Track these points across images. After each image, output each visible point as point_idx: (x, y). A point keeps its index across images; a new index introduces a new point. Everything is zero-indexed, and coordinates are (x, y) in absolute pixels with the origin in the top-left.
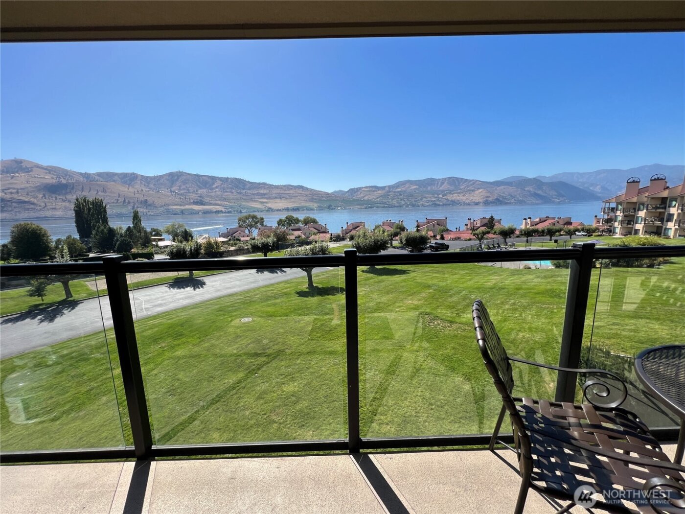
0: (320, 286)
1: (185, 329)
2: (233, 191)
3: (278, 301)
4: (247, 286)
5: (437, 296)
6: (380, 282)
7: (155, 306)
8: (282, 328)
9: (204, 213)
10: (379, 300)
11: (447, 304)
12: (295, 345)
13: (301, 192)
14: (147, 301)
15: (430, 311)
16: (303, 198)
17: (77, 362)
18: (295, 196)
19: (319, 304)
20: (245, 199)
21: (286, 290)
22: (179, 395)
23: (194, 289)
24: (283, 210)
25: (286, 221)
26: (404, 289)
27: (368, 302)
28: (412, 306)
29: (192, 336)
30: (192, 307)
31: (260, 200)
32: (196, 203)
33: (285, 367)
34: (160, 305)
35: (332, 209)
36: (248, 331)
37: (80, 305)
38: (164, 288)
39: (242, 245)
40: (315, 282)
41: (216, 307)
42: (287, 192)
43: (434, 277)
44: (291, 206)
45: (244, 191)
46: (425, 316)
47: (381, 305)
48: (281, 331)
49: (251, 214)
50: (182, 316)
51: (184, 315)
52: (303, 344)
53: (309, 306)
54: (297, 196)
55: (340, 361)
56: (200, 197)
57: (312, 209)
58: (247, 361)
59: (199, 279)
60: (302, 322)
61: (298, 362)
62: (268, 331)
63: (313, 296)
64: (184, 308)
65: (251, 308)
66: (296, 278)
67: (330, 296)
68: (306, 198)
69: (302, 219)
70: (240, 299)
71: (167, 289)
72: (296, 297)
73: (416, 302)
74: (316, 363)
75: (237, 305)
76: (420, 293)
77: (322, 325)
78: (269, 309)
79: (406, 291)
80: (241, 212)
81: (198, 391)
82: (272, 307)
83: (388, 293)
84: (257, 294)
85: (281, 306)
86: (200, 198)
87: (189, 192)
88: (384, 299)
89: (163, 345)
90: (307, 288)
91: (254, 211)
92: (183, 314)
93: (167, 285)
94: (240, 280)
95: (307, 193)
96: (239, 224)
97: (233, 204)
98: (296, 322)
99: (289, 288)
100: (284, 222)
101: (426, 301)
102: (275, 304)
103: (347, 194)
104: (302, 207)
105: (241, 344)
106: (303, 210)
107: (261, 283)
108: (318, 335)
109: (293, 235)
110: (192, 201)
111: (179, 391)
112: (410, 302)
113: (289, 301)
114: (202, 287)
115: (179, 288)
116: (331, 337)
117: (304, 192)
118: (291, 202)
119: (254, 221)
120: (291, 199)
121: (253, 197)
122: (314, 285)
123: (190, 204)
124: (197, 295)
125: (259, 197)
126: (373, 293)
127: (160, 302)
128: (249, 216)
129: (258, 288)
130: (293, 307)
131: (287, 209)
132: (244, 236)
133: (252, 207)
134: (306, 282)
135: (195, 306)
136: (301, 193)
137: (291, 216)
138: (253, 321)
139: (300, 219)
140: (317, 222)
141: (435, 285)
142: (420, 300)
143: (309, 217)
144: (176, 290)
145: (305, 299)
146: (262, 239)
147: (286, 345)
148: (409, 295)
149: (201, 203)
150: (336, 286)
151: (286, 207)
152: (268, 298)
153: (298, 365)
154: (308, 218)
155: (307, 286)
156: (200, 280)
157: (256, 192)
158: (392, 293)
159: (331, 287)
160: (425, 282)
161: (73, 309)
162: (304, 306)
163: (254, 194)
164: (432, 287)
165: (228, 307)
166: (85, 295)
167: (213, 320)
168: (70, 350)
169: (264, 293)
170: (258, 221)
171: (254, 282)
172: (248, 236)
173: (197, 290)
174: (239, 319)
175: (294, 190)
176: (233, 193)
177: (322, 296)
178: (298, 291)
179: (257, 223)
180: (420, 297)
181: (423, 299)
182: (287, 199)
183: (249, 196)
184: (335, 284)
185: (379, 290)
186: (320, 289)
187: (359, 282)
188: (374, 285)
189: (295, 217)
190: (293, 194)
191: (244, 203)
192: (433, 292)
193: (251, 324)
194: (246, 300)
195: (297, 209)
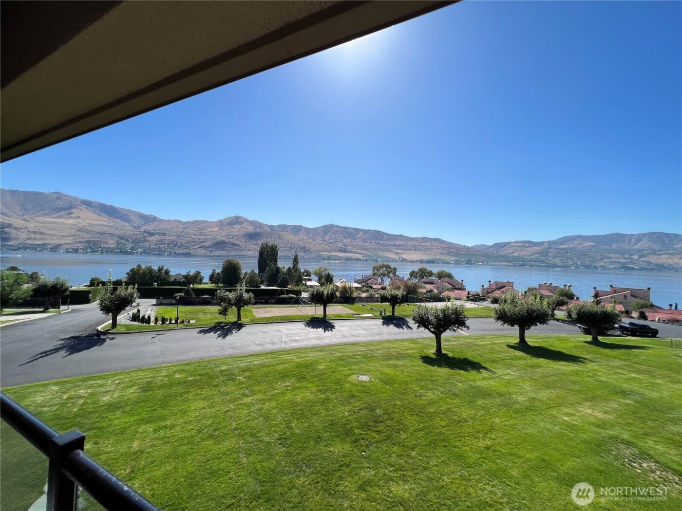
0: (450, 355)
1: (308, 373)
2: (372, 241)
3: (400, 363)
4: (371, 337)
5: (643, 415)
6: (534, 366)
7: (292, 341)
8: (400, 399)
9: (346, 260)
10: (533, 395)
11: (665, 434)
12: (412, 429)
13: (437, 245)
14: (287, 335)
15: (631, 440)
16: (439, 251)
17: (227, 380)
18: (430, 249)
19: (447, 379)
20: (382, 250)
21: (410, 352)
22: (288, 447)
23: (325, 331)
24: (417, 261)
25: (418, 273)
26: (577, 387)
27: (516, 393)
28: (594, 420)
29: (313, 382)
30: (319, 349)
31: (396, 251)
32: (340, 251)
33: (397, 456)
34: (295, 341)
35: (472, 264)
36: (363, 392)
37: (244, 328)
38: (301, 325)
39: (374, 293)
40: (445, 348)
41: (339, 354)
42: (423, 244)
43: (633, 379)
44: (425, 258)
45: (382, 242)
46: (622, 446)
47: (537, 404)
48: (399, 403)
49: (386, 263)
50: (309, 357)
51: (311, 356)
52: (422, 430)
53: (434, 379)
54: (433, 249)
56: (344, 245)
57: (448, 263)
58: (357, 431)
59: (330, 321)
60: (423, 398)
61: (414, 453)
62: (384, 399)
63: (440, 366)
64: (313, 349)
65: (371, 365)
66: (422, 339)
67: (462, 372)
68: (442, 251)
69: (436, 273)
70: (362, 351)
71: (303, 326)
72: (420, 362)
73: (600, 415)
74: (437, 466)
75: (358, 357)
76: (608, 400)
77: (449, 410)
78: (388, 371)
79: (579, 391)
80: (376, 261)
81: (304, 450)
82: (391, 369)
83: (548, 387)
84: (379, 350)
85: (403, 371)
86: (344, 247)
87: (336, 242)
88: (543, 395)
89: (288, 384)
90: (434, 354)
91: (389, 261)
92: (310, 355)
93: (304, 322)
94: (365, 330)
95: (443, 246)
96: (373, 272)
97: (371, 253)
98: (416, 396)
99: (413, 349)
100: (417, 274)
101: (620, 417)
102: (396, 366)
103: (491, 249)
104: (438, 260)
105: (354, 407)
106: (438, 263)
107: (385, 337)
108: (443, 423)
109: (424, 288)
110: (338, 248)
111: (288, 442)
112: (589, 411)
113: (411, 366)
114: (331, 330)
115: (313, 327)
116: (459, 432)
117: (440, 245)
118: (425, 254)
119: (387, 270)
120: (426, 251)
121: (389, 247)
122: (444, 352)
123: (335, 252)
124: (326, 337)
125: (395, 248)
126: (523, 381)
127: (296, 337)
128: (384, 265)
129: (381, 342)
130: (416, 375)
131: (422, 261)
132: (376, 284)
133: (386, 256)
134: (433, 346)
135: (321, 349)
136: (437, 246)
137: (424, 268)
138: (370, 381)
139: (433, 272)
140: (452, 277)
141: (637, 394)
142: (606, 412)
143: (444, 271)
144: (310, 329)
145: (431, 367)
146: (392, 290)
147: (401, 424)
148: (586, 400)
149: (345, 251)
150: (471, 359)
151: (421, 258)
152: (388, 357)
153: (412, 458)
154: (442, 272)
155: (434, 351)
156: (330, 323)
157: (392, 243)
158: (555, 387)
159: (465, 359)
160: (617, 384)
161: (239, 330)
162: (428, 377)
163: (390, 245)
164: (629, 394)
165: (349, 357)
166: (249, 320)
167: (333, 370)
168: (227, 367)
169: (386, 350)
170: (391, 271)
171: (377, 334)
172: (380, 284)
173: (327, 332)
174: (357, 375)
175: (430, 243)
176: (371, 243)
177: (452, 369)
178: (423, 355)
179: (389, 273)
180: (608, 407)
181: (613, 413)
182: (422, 251)
183: (386, 246)
184: (470, 355)
185: (533, 379)
186: (449, 358)
187: (503, 360)
188: (525, 370)
189: (428, 270)
190: (429, 246)
191: (380, 253)
192: (633, 405)
193: (367, 384)
194: (368, 354)
195: (431, 262)
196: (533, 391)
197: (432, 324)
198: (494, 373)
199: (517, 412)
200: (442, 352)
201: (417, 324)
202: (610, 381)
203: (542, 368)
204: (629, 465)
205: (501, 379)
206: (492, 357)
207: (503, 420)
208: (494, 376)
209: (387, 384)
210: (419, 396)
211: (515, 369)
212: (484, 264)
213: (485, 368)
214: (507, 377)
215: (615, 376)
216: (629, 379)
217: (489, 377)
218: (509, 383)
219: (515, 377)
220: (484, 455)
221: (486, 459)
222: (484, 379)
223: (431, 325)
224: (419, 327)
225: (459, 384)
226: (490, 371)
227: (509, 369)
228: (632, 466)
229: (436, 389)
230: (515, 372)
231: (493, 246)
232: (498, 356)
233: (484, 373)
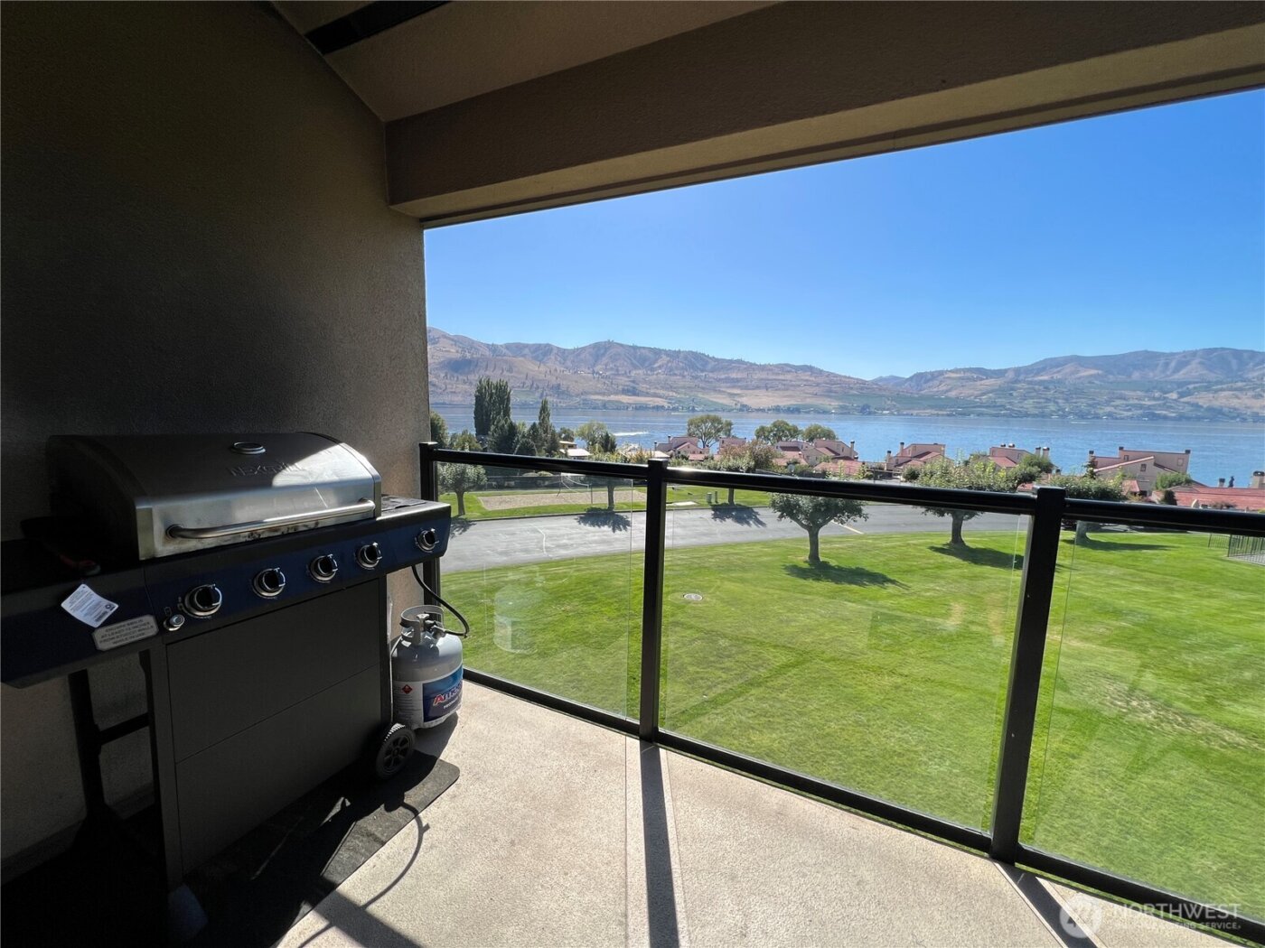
0: (833, 563)
1: (598, 591)
2: (686, 373)
3: (749, 575)
4: (694, 540)
5: (1143, 641)
6: (975, 577)
7: (559, 546)
8: (755, 626)
9: (636, 409)
11: (1173, 665)
13: (807, 378)
14: (550, 537)
15: (1119, 673)
16: (811, 390)
17: (465, 604)
18: (792, 386)
20: (703, 388)
21: (765, 559)
22: (585, 692)
23: (614, 530)
24: (769, 410)
25: (772, 431)
29: (610, 604)
30: (609, 558)
31: (729, 391)
32: (626, 392)
33: (757, 699)
34: (565, 546)
35: (870, 413)
36: (695, 616)
37: (472, 527)
38: (571, 522)
40: (824, 553)
42: (781, 377)
43: (1136, 593)
44: (784, 403)
45: (704, 374)
46: (1103, 680)
47: (976, 629)
48: (753, 631)
49: (712, 414)
50: (595, 569)
51: (598, 568)
53: (808, 597)
54: (799, 386)
55: (868, 720)
56: (633, 382)
57: (825, 412)
58: (691, 669)
59: (622, 514)
60: (793, 624)
61: (783, 696)
62: (729, 625)
63: (818, 579)
64: (598, 558)
65: (701, 578)
66: (786, 540)
67: (853, 587)
68: (816, 390)
69: (804, 430)
70: (683, 559)
71: (575, 523)
72: (784, 574)
73: (1075, 642)
74: (819, 710)
75: (677, 568)
76: (1091, 622)
77: (834, 639)
78: (732, 586)
80: (693, 410)
81: (611, 694)
82: (736, 584)
84: (712, 557)
85: (755, 586)
86: (632, 384)
87: (618, 375)
89: (568, 608)
90: (806, 562)
91: (716, 410)
92: (596, 566)
93: (576, 517)
94: (684, 527)
95: (820, 380)
96: (689, 430)
97: (683, 396)
98: (781, 621)
99: (770, 555)
100: (770, 432)
101: (1106, 644)
102: (743, 580)
103: (907, 385)
104: (806, 407)
105: (683, 637)
106: (808, 412)
107: (720, 539)
109: (783, 457)
110: (620, 387)
111: (585, 684)
113: (769, 579)
114: (625, 528)
115: (593, 524)
117: (813, 379)
118: (785, 397)
119: (715, 427)
120: (787, 390)
121: (717, 384)
122: (822, 559)
123: (616, 394)
124: (617, 540)
125: (728, 385)
126: (955, 599)
127: (565, 541)
128: (708, 417)
129: (713, 547)
130: (778, 591)
131: (777, 409)
132: (694, 453)
133: (713, 402)
134: (805, 551)
135: (613, 557)
136: (807, 380)
137: (783, 422)
138: (704, 602)
139: (799, 429)
140: (834, 437)
141: (1139, 613)
142: (1086, 639)
143: (820, 427)
144: (588, 528)
145: (802, 581)
147: (760, 658)
149: (634, 392)
150: (868, 568)
151: (776, 404)
152: (731, 567)
153: (781, 701)
154: (817, 428)
155: (806, 557)
156: (622, 518)
157: (723, 376)
159: (858, 568)
160: (1109, 600)
161: (465, 530)
163: (720, 380)
164: (1127, 614)
166: (478, 514)
168: (459, 586)
169: (725, 557)
170: (722, 427)
171: (705, 535)
172: (701, 452)
173: (618, 532)
174: (681, 594)
175: (794, 374)
176: (684, 376)
177: (837, 583)
178: (788, 565)
179: (719, 431)
180: (1090, 632)
181: (1096, 639)
182: (779, 390)
183: (712, 382)
184: (866, 563)
185: (972, 595)
186: (833, 568)
187: (923, 569)
188: (959, 582)
189: (791, 424)
190: (791, 381)
191: (700, 395)
192: (1130, 629)
193: (700, 605)
194: (693, 563)
195: (795, 410)
196: (970, 613)
197: (805, 513)
198: (908, 588)
199: (943, 640)
200: (819, 559)
201: (779, 513)
202: (1099, 596)
203: (989, 580)
204: (1112, 703)
205: (919, 596)
206: (904, 565)
207: (922, 651)
208: (906, 592)
209: (733, 605)
210: (787, 621)
211: (943, 582)
212: (892, 414)
213: (893, 582)
214: (928, 594)
215: (1108, 590)
216: (1129, 593)
217: (900, 594)
218: (932, 601)
219: (941, 594)
220: (891, 696)
221: (893, 701)
222: (891, 596)
223: (802, 513)
224: (781, 517)
225: (850, 604)
226: (901, 585)
227: (932, 582)
228: (1115, 705)
229: (812, 611)
230: (943, 586)
231: (911, 378)
232: (915, 563)
233: (891, 589)
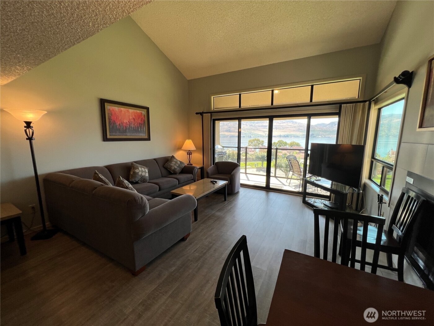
2: (248, 124)
9: (230, 137)
13: (291, 125)
16: (292, 129)
18: (286, 128)
20: (254, 129)
24: (277, 136)
25: (278, 144)
31: (262, 130)
32: (227, 131)
35: (314, 137)
39: (250, 156)
42: (281, 125)
44: (282, 134)
45: (254, 124)
49: (257, 138)
54: (288, 128)
56: (229, 127)
57: (298, 137)
68: (294, 129)
69: (289, 143)
80: (250, 137)
86: (229, 128)
87: (224, 125)
91: (258, 137)
95: (295, 125)
96: (249, 144)
97: (246, 132)
100: (277, 144)
103: (328, 126)
104: (291, 135)
106: (291, 137)
109: (281, 153)
110: (225, 130)
117: (292, 125)
118: (283, 131)
119: (258, 143)
120: (284, 129)
121: (258, 128)
123: (223, 132)
125: (263, 128)
128: (255, 139)
131: (280, 136)
132: (251, 152)
133: (257, 134)
136: (291, 126)
139: (287, 143)
140: (300, 146)
146: (262, 153)
149: (230, 131)
151: (279, 134)
154: (294, 142)
157: (261, 125)
163: (259, 126)
170: (260, 143)
172: (253, 151)
175: (287, 123)
176: (247, 125)
179: (259, 144)
182: (281, 129)
183: (257, 127)
189: (284, 141)
190: (285, 126)
191: (253, 132)
195: (287, 136)
212: (322, 137)
231: (329, 124)
